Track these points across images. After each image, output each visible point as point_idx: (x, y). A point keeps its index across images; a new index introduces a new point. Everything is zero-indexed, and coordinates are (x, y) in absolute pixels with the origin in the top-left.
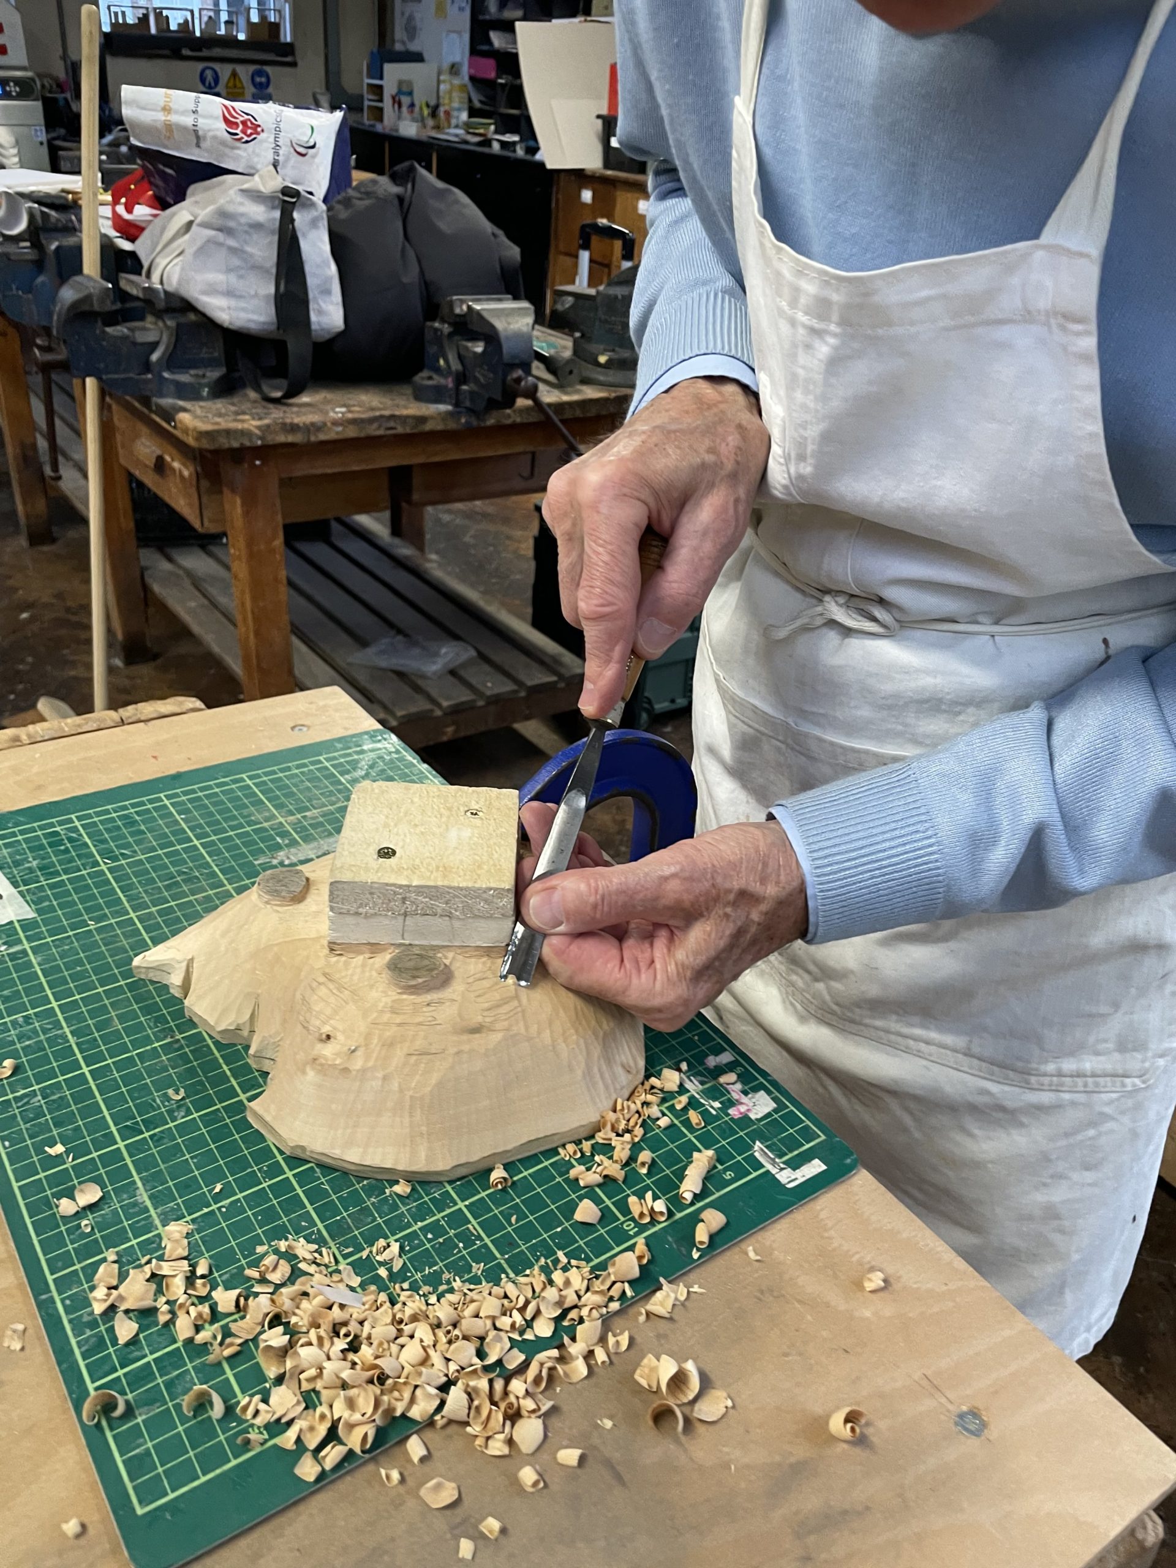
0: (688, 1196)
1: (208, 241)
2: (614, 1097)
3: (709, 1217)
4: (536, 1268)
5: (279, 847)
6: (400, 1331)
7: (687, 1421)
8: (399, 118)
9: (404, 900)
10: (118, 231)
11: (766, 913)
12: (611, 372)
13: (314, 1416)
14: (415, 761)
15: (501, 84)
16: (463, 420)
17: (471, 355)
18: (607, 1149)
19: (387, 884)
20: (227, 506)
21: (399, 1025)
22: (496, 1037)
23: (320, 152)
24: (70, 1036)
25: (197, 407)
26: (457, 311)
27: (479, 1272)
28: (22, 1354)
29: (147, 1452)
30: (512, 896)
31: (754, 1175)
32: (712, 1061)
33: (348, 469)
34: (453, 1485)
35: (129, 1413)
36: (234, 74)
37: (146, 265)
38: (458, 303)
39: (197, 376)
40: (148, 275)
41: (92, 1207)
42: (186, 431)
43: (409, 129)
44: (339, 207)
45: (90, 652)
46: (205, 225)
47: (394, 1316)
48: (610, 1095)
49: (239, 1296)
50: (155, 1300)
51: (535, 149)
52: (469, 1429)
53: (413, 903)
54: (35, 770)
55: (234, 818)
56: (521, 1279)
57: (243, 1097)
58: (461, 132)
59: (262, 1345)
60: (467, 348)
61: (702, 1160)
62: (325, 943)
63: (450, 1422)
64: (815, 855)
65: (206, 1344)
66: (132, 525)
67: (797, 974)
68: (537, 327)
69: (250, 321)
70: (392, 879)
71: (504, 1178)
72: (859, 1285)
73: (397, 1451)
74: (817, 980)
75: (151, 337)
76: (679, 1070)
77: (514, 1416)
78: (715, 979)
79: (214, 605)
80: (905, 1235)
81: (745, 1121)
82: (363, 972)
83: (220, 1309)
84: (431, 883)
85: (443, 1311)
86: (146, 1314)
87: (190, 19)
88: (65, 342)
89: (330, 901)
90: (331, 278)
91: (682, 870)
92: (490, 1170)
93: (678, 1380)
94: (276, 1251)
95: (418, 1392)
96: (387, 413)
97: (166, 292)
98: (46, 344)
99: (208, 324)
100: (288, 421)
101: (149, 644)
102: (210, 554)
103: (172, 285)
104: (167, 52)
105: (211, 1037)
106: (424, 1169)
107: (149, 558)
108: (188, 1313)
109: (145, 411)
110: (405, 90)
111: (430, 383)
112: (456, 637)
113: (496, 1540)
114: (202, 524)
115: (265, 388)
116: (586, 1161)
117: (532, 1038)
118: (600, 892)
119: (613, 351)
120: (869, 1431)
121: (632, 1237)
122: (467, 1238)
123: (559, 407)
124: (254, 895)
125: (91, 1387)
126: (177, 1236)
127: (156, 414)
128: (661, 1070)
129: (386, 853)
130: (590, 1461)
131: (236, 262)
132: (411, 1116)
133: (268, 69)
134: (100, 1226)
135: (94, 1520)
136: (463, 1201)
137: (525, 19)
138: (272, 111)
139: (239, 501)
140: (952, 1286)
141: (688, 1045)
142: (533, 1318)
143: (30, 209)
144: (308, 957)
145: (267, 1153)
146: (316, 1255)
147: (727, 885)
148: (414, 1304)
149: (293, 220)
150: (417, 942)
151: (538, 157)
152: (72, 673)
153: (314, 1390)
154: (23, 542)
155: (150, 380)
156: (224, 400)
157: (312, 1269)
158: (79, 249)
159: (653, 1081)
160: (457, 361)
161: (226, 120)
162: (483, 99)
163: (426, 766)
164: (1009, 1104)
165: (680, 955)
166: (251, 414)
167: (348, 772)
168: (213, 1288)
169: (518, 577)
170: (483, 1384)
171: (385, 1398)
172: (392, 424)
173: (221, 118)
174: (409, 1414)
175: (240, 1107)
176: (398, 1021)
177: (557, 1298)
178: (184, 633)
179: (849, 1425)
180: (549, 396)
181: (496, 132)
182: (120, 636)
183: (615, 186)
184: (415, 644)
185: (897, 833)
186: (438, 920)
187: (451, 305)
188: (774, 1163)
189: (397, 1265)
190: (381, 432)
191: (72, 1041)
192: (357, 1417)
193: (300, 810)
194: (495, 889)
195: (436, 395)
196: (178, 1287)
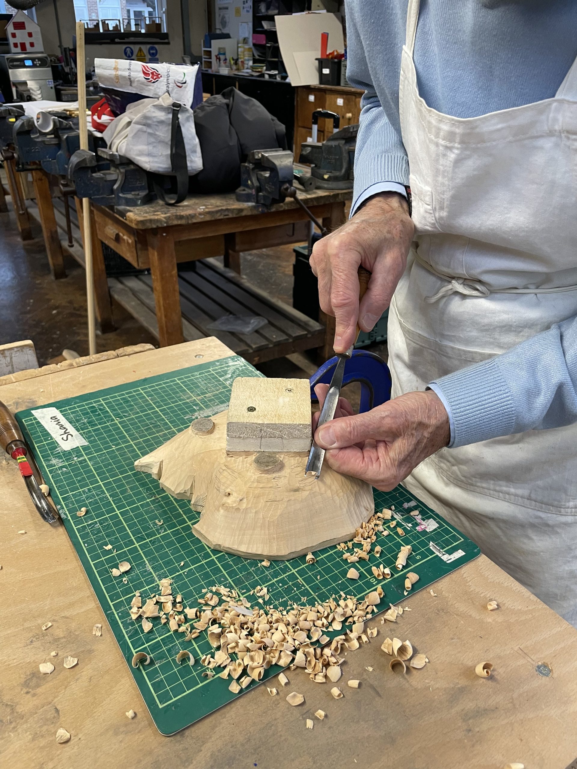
0: (400, 567)
1: (139, 131)
2: (361, 521)
3: (411, 576)
4: (331, 599)
5: (195, 411)
6: (271, 627)
7: (407, 668)
8: (220, 66)
9: (261, 430)
10: (94, 128)
11: (431, 433)
12: (330, 183)
13: (236, 665)
14: (253, 370)
15: (268, 46)
16: (260, 210)
17: (263, 178)
18: (359, 546)
19: (253, 423)
20: (150, 256)
21: (261, 488)
22: (306, 493)
23: (188, 85)
24: (109, 497)
25: (136, 209)
26: (256, 157)
27: (305, 601)
28: (101, 638)
29: (162, 680)
30: (310, 427)
31: (431, 557)
32: (406, 505)
33: (206, 236)
34: (301, 695)
35: (152, 663)
36: (140, 50)
37: (109, 144)
38: (257, 153)
39: (135, 195)
40: (110, 148)
41: (126, 572)
42: (131, 221)
43: (224, 71)
44: (198, 110)
45: (87, 328)
46: (137, 123)
47: (268, 620)
48: (359, 521)
49: (197, 611)
50: (159, 613)
51: (286, 77)
52: (306, 671)
53: (265, 432)
54: (81, 379)
55: (173, 398)
56: (325, 604)
57: (189, 523)
58: (249, 71)
59: (209, 633)
60: (261, 175)
61: (405, 551)
62: (225, 452)
63: (297, 667)
64: (452, 404)
65: (184, 632)
66: (104, 267)
67: (444, 463)
68: (294, 163)
69: (159, 167)
70: (255, 421)
71: (313, 559)
72: (485, 607)
73: (274, 680)
74: (453, 465)
75: (113, 177)
76: (391, 509)
77: (327, 665)
78: (408, 466)
79: (143, 303)
80: (506, 584)
81: (424, 532)
82: (243, 464)
83: (189, 617)
84: (273, 422)
85: (290, 618)
86: (155, 619)
87: (118, 24)
88: (74, 182)
89: (227, 432)
90: (196, 145)
91: (391, 413)
92: (306, 555)
93: (402, 650)
94: (211, 591)
95: (282, 654)
96: (224, 208)
97: (120, 156)
98: (66, 183)
99: (140, 170)
100: (178, 214)
101: (113, 323)
102: (140, 280)
103: (123, 151)
104: (109, 41)
105: (173, 497)
106: (276, 554)
107: (112, 282)
108: (174, 618)
109: (111, 212)
110: (222, 52)
111: (244, 192)
112: (258, 315)
113: (323, 720)
114: (138, 265)
115: (167, 199)
116: (349, 550)
117: (322, 494)
118: (352, 425)
119: (331, 172)
120: (495, 673)
121: (374, 586)
122: (298, 586)
123: (306, 201)
124: (190, 431)
125: (134, 651)
126: (166, 585)
127: (117, 214)
128: (382, 509)
129: (251, 409)
130: (364, 686)
131: (152, 140)
132: (269, 530)
133: (156, 46)
134: (130, 581)
135: (139, 710)
136: (294, 569)
137: (279, 14)
138: (165, 67)
139: (156, 254)
140: (530, 608)
141: (394, 498)
142: (332, 622)
143: (54, 120)
144: (217, 458)
145: (202, 548)
146: (230, 593)
147: (413, 420)
148: (276, 615)
149: (178, 118)
150: (267, 450)
151: (287, 81)
152: (79, 338)
153: (234, 653)
154: (52, 277)
155: (114, 198)
156: (148, 206)
157: (228, 599)
158: (78, 137)
159: (379, 514)
160: (257, 181)
161: (144, 73)
162: (259, 54)
163: (258, 372)
164: (550, 523)
165: (392, 454)
166: (161, 212)
167: (223, 376)
168: (185, 607)
169: (285, 285)
170: (311, 650)
171: (268, 656)
172: (226, 213)
173: (142, 72)
174: (278, 664)
175: (188, 528)
176: (261, 486)
177: (343, 613)
178: (130, 317)
179: (485, 670)
180: (301, 196)
181: (266, 70)
182: (99, 320)
183: (325, 93)
184: (238, 318)
185: (491, 391)
186: (276, 440)
187: (253, 154)
188: (440, 552)
189: (267, 598)
190: (222, 217)
191: (110, 499)
192: (255, 664)
193: (203, 394)
194: (303, 425)
195: (248, 198)
196: (169, 607)
